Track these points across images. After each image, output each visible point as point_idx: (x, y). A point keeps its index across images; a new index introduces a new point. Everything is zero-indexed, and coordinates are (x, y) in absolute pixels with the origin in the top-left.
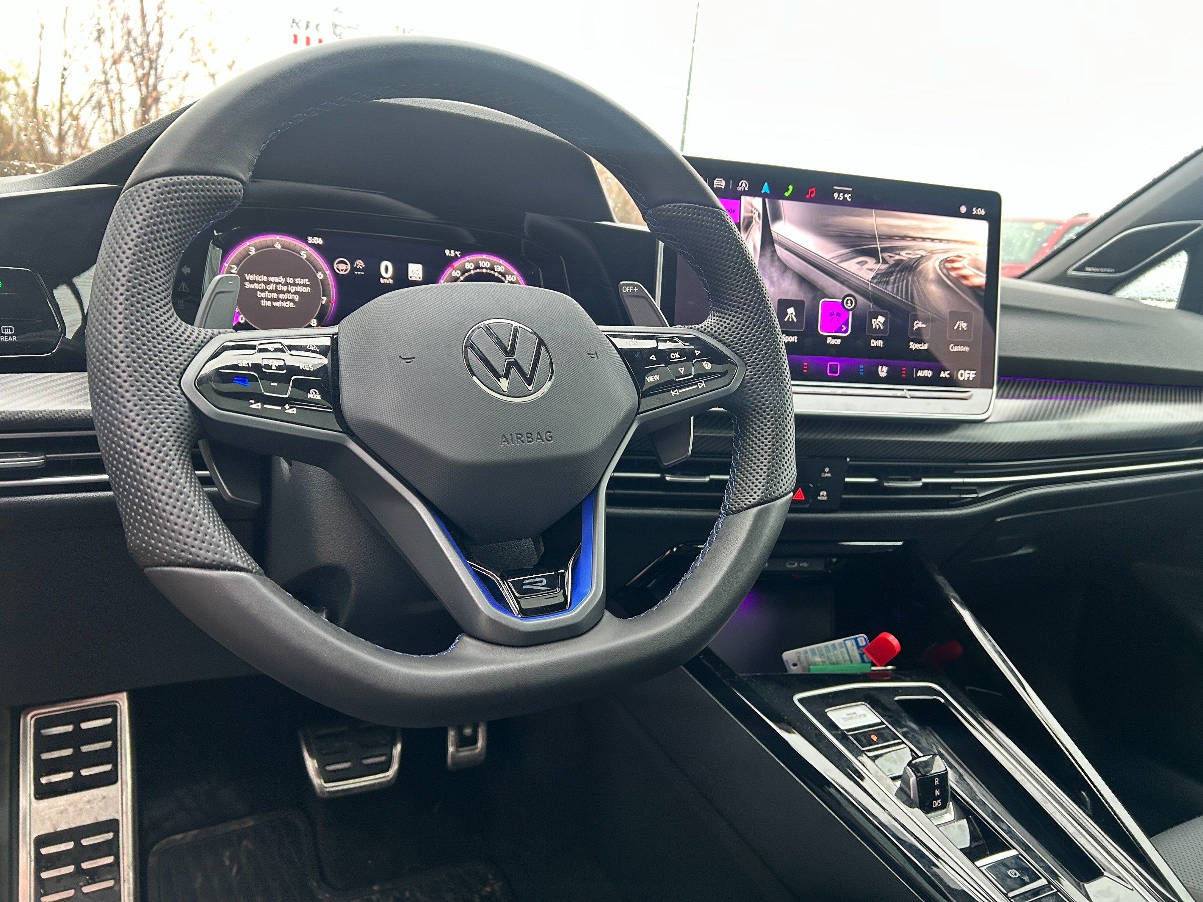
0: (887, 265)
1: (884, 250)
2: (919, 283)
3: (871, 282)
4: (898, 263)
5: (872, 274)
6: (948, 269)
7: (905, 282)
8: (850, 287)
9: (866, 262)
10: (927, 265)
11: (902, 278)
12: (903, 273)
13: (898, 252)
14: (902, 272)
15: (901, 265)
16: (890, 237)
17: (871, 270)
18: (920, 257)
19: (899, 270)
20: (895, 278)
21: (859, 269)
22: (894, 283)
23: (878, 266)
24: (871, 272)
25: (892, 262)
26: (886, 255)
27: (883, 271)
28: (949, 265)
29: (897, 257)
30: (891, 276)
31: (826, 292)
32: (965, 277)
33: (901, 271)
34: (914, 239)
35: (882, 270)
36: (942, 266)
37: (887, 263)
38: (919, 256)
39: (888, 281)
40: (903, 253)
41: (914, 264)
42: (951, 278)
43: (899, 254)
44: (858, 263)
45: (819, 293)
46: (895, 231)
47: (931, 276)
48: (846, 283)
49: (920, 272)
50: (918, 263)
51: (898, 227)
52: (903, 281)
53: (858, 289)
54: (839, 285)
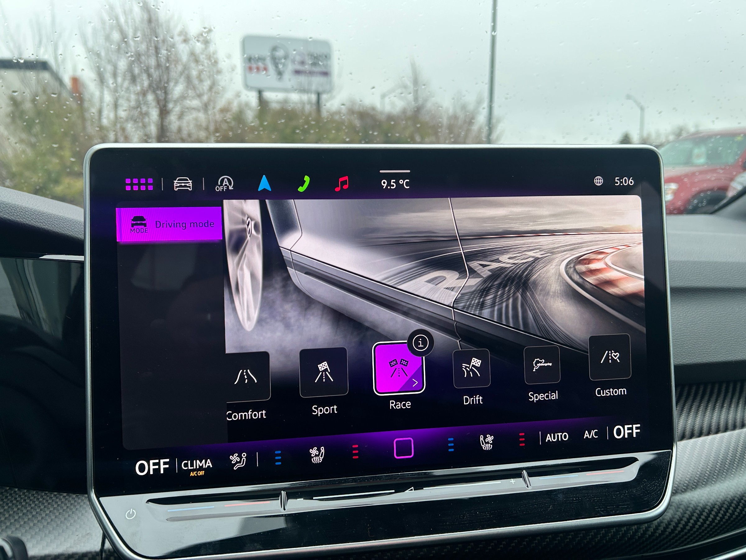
0: (478, 280)
1: (471, 256)
2: (536, 301)
3: (453, 307)
4: (496, 274)
5: (454, 295)
6: (580, 274)
7: (511, 301)
8: (419, 319)
9: (445, 279)
10: (547, 272)
11: (505, 296)
12: (507, 289)
13: (496, 257)
14: (505, 287)
15: (503, 276)
16: (481, 236)
17: (452, 289)
18: (534, 262)
19: (500, 284)
20: (495, 298)
21: (431, 289)
22: (493, 305)
23: (462, 282)
24: (453, 293)
25: (485, 273)
26: (474, 264)
27: (474, 289)
28: (582, 268)
29: (495, 265)
30: (486, 295)
31: (379, 330)
32: (610, 283)
33: (503, 285)
34: (520, 234)
35: (470, 287)
36: (572, 270)
37: (479, 276)
38: (531, 259)
39: (483, 301)
40: (504, 258)
41: (523, 272)
42: (588, 286)
43: (497, 261)
44: (429, 281)
45: (369, 333)
46: (489, 227)
47: (555, 286)
48: (413, 313)
49: (535, 283)
50: (532, 270)
51: (492, 219)
52: (508, 299)
53: (433, 321)
54: (400, 318)
